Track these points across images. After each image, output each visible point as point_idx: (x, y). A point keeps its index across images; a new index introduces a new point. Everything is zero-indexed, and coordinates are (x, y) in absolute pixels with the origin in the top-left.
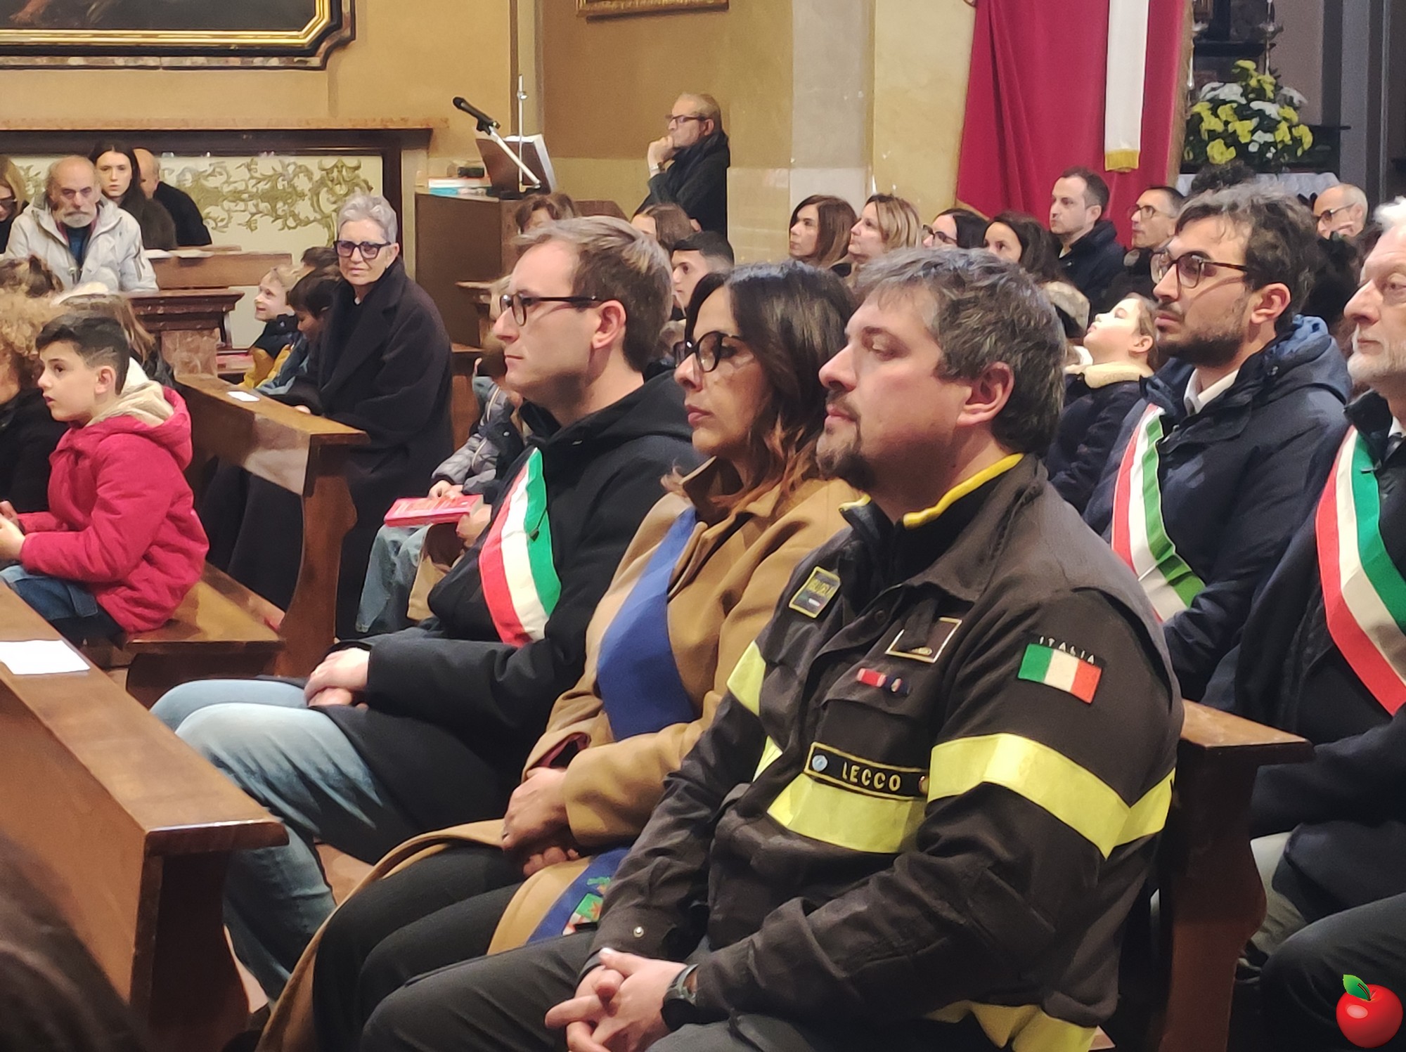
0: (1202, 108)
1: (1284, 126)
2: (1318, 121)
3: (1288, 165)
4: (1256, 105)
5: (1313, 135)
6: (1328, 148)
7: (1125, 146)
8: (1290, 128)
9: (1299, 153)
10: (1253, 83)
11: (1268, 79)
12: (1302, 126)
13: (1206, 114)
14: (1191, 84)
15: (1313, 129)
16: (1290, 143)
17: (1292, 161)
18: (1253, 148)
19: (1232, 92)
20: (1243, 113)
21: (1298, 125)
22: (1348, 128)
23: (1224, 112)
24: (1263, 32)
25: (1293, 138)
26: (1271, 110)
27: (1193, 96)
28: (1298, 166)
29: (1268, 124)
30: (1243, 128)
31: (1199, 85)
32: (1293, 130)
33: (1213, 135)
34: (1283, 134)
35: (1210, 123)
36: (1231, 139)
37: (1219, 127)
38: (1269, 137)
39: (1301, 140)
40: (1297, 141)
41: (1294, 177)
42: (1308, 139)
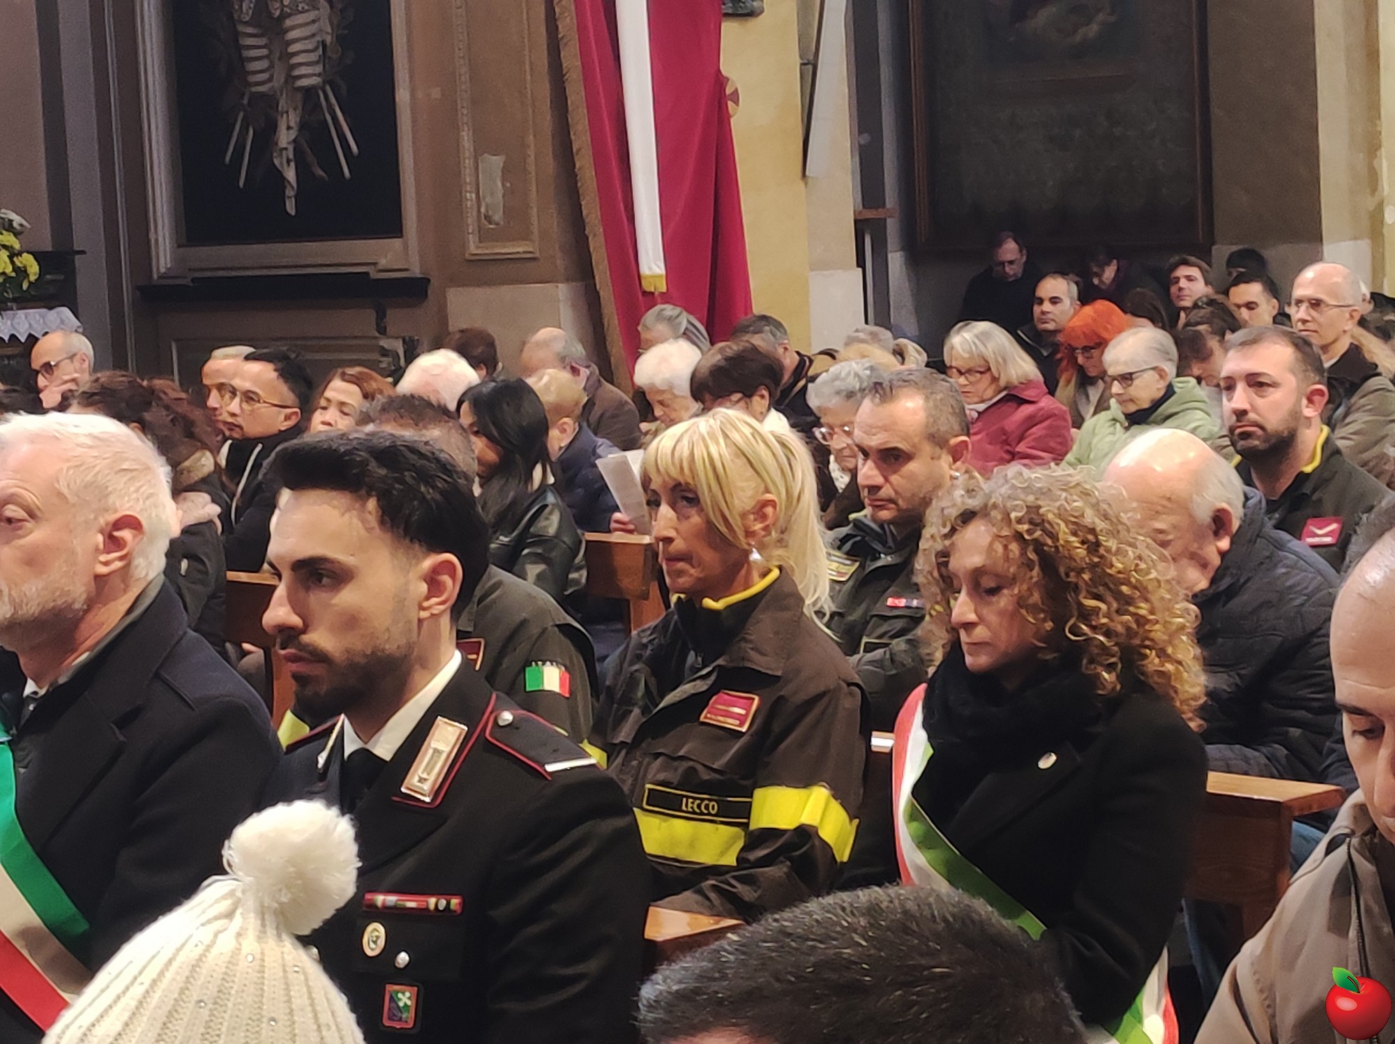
2: (43, 247)
3: (14, 300)
5: (39, 264)
6: (62, 277)
8: (11, 257)
9: (25, 286)
12: (25, 255)
15: (37, 256)
16: (13, 274)
17: (17, 295)
21: (20, 254)
22: (83, 252)
25: (15, 269)
32: (15, 259)
39: (25, 271)
40: (22, 272)
41: (21, 313)
42: (34, 269)
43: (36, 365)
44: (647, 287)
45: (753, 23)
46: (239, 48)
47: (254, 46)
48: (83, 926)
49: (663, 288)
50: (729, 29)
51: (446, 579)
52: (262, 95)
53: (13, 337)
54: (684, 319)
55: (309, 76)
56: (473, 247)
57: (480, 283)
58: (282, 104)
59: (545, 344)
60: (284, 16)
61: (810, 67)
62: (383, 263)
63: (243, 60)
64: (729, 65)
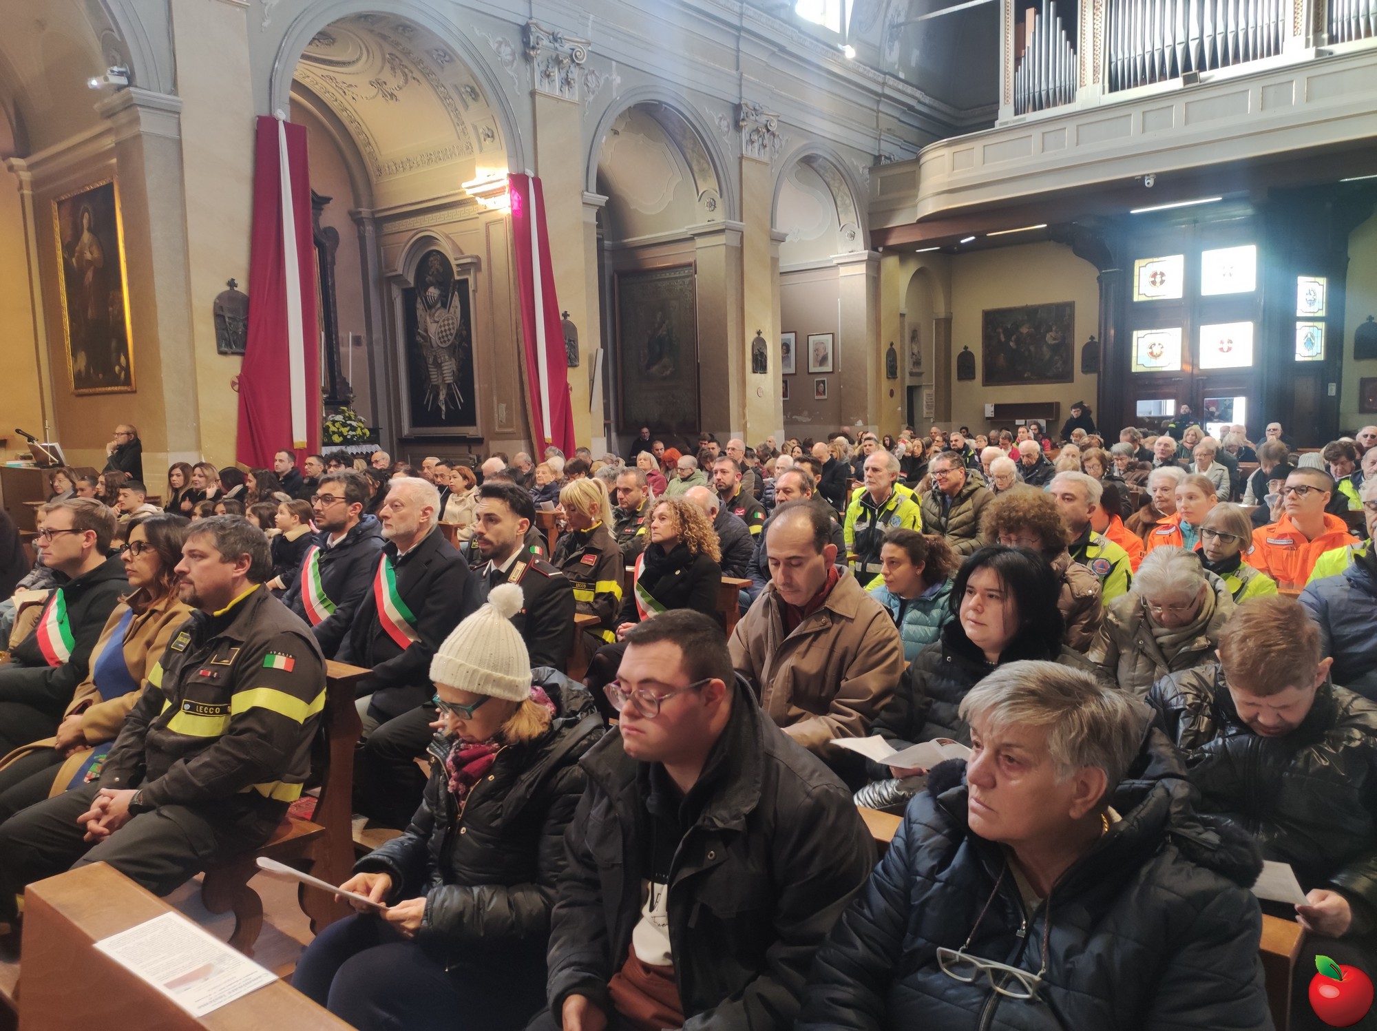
0: (329, 424)
1: (359, 429)
2: (371, 427)
3: (361, 442)
4: (348, 422)
5: (369, 431)
6: (375, 436)
7: (301, 440)
8: (361, 430)
9: (365, 438)
10: (347, 414)
11: (352, 413)
13: (331, 426)
14: (324, 415)
15: (369, 429)
16: (362, 435)
17: (363, 440)
18: (349, 437)
19: (339, 418)
20: (344, 425)
21: (364, 428)
22: (381, 428)
23: (337, 425)
24: (349, 397)
25: (362, 433)
26: (354, 424)
27: (325, 419)
28: (365, 442)
29: (353, 429)
30: (345, 430)
31: (327, 415)
32: (363, 430)
33: (334, 433)
34: (359, 432)
35: (332, 429)
36: (341, 434)
37: (336, 430)
38: (354, 433)
39: (366, 434)
40: (364, 434)
41: (364, 446)
42: (368, 433)
43: (373, 460)
44: (547, 441)
45: (576, 369)
46: (428, 371)
47: (433, 372)
48: (415, 620)
49: (551, 442)
50: (570, 370)
51: (525, 525)
52: (436, 385)
53: (362, 453)
54: (557, 450)
55: (449, 380)
56: (497, 429)
57: (498, 439)
58: (441, 387)
59: (521, 457)
60: (442, 363)
61: (592, 381)
62: (471, 433)
63: (429, 375)
64: (569, 380)
